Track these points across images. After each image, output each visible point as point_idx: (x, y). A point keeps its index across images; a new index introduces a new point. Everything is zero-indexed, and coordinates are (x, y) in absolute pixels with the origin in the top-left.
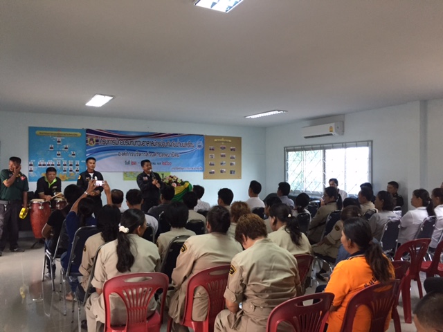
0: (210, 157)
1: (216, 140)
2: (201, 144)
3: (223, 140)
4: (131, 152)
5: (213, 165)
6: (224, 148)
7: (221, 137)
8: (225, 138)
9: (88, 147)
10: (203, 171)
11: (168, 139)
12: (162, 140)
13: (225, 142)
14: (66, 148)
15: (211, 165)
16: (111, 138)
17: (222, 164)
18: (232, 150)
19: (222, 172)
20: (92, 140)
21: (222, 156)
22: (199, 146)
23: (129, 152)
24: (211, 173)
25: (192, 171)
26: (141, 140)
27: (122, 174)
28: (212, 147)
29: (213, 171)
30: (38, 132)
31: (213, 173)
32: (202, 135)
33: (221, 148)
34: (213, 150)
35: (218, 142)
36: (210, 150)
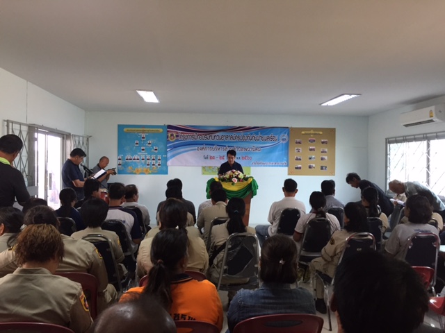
0: (296, 151)
1: (303, 132)
2: (286, 136)
3: (312, 132)
4: (210, 146)
5: (300, 159)
6: (314, 141)
7: (309, 129)
8: (315, 129)
9: (168, 142)
10: (287, 166)
11: (248, 132)
12: (242, 133)
13: (315, 134)
14: (149, 144)
15: (297, 159)
16: (190, 133)
17: (310, 158)
18: (323, 143)
19: (310, 167)
20: (172, 135)
21: (311, 150)
22: (284, 140)
23: (207, 146)
24: (297, 168)
25: (275, 166)
26: (220, 134)
27: (200, 169)
28: (298, 140)
29: (299, 166)
30: (125, 130)
31: (300, 168)
32: (287, 128)
33: (310, 141)
34: (300, 143)
35: (305, 134)
36: (297, 143)
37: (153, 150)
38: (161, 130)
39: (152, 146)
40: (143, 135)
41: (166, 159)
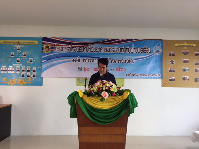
0: (169, 63)
1: (177, 45)
2: (159, 49)
3: (185, 44)
4: (84, 58)
5: (174, 71)
6: (188, 53)
7: (183, 41)
8: (188, 42)
9: (43, 53)
10: (162, 78)
11: (122, 45)
12: (116, 46)
13: (189, 46)
14: (25, 55)
15: (171, 71)
16: (65, 45)
17: (184, 70)
18: (196, 55)
19: (184, 79)
20: (47, 47)
21: (185, 62)
22: (157, 52)
24: (171, 80)
25: (148, 78)
26: (94, 46)
27: (75, 80)
28: (172, 52)
29: (173, 78)
31: (174, 80)
32: (161, 40)
33: (183, 53)
34: (173, 55)
35: (179, 46)
36: (170, 55)
37: (28, 62)
38: (36, 42)
39: (28, 58)
40: (19, 47)
41: (41, 71)
